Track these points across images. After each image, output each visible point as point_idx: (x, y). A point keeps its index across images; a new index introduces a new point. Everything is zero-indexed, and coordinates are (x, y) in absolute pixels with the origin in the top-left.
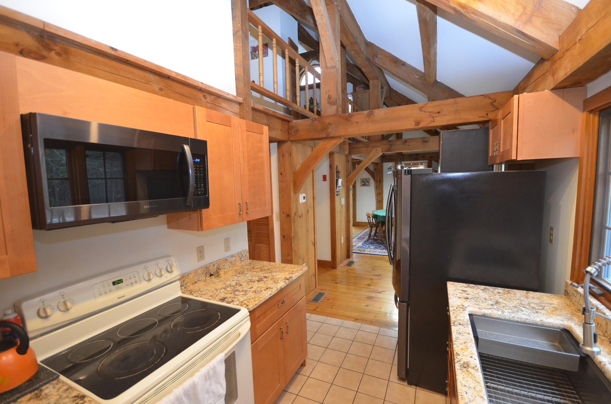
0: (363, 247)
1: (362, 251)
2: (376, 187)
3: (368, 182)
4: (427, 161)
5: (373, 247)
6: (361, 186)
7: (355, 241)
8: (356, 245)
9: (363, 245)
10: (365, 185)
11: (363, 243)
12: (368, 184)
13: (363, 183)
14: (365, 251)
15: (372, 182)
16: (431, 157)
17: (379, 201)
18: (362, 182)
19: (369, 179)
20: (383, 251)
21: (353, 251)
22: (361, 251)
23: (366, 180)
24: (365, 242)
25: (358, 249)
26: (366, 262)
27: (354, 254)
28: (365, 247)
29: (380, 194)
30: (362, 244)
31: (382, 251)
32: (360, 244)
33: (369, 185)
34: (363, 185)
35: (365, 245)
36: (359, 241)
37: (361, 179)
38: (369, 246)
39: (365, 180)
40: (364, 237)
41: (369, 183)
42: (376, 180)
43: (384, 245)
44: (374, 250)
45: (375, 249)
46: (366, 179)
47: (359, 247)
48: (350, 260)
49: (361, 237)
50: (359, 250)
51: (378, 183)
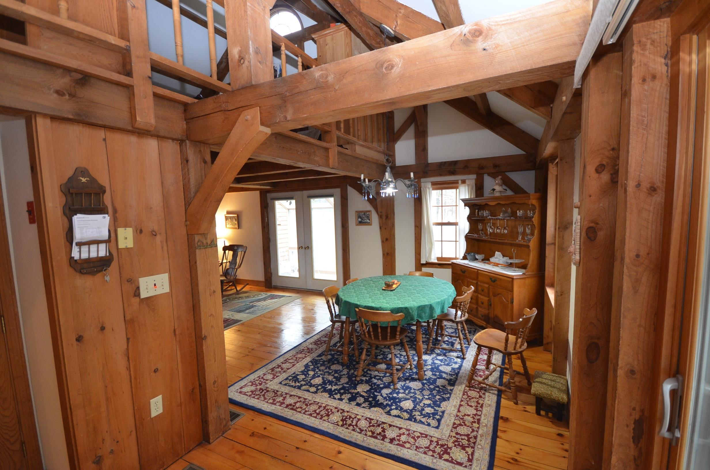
2: (380, 228)
3: (368, 217)
4: (474, 176)
6: (357, 225)
12: (368, 221)
13: (360, 220)
15: (375, 218)
16: (481, 168)
17: (386, 254)
18: (358, 218)
19: (369, 211)
29: (386, 240)
33: (369, 224)
37: (356, 212)
39: (363, 213)
41: (369, 220)
46: (365, 212)
51: (384, 218)
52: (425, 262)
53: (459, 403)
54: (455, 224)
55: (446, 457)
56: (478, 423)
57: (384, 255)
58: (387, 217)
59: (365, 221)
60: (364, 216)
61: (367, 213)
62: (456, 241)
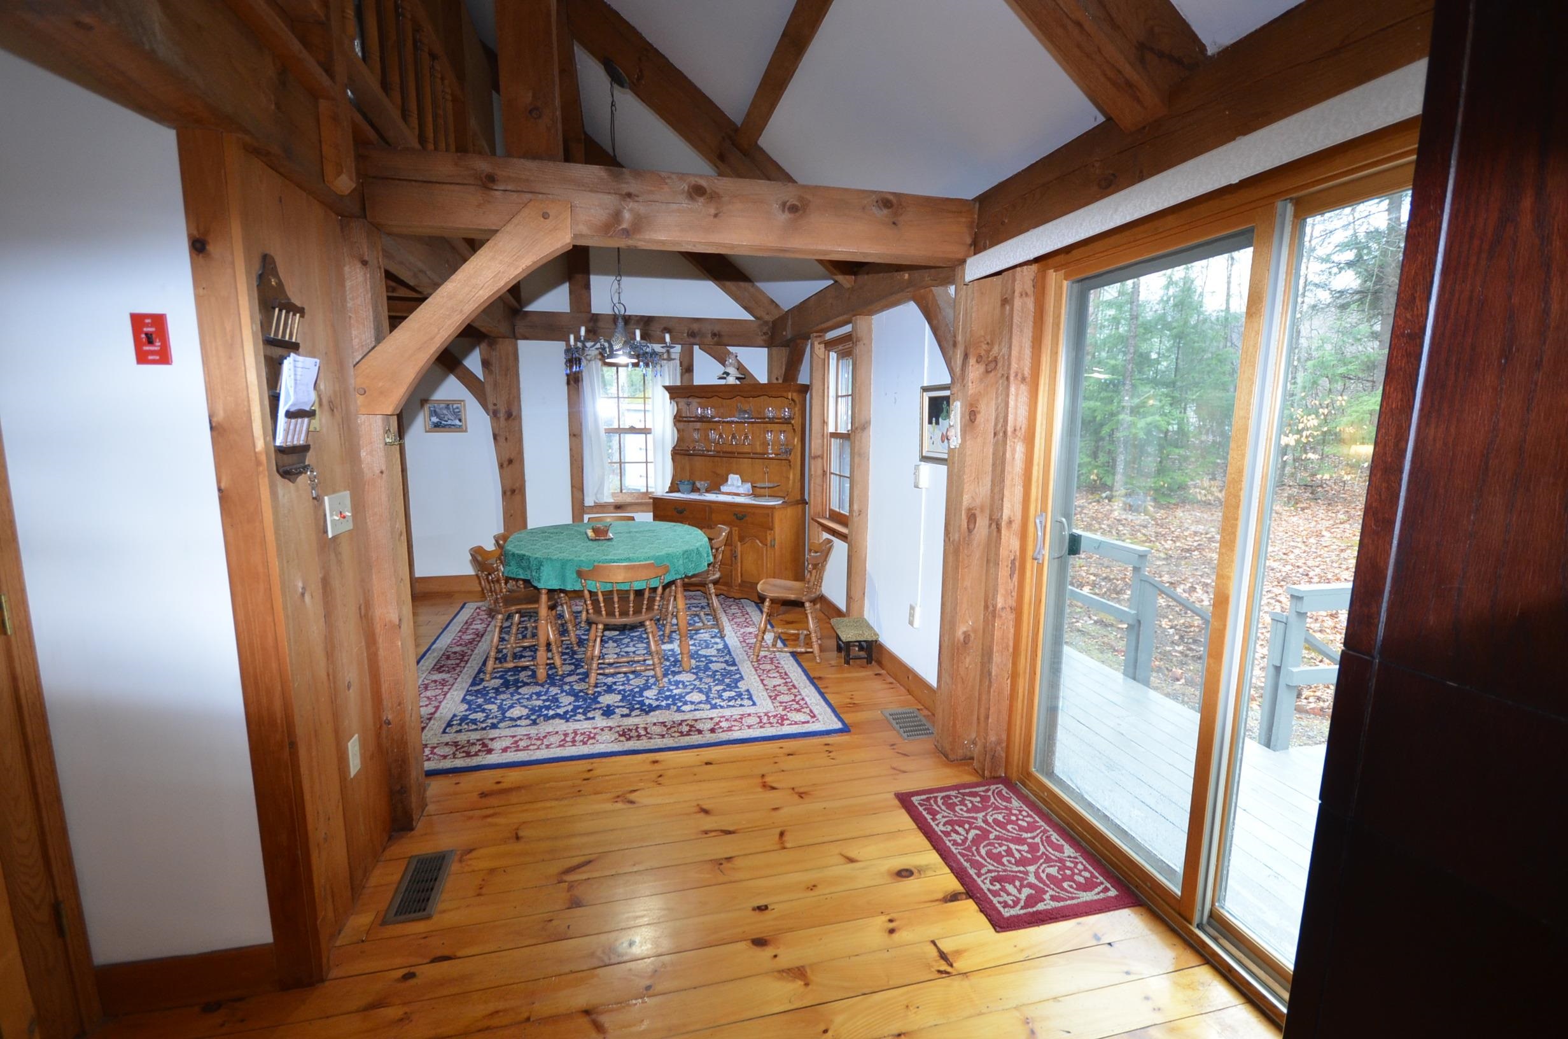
0: (474, 722)
1: (474, 749)
2: (495, 437)
3: (459, 416)
5: (525, 712)
6: (430, 432)
7: (426, 688)
8: (431, 709)
9: (469, 703)
10: (445, 426)
11: (468, 692)
12: (457, 422)
13: (435, 419)
14: (490, 751)
15: (476, 415)
17: (508, 493)
18: (431, 416)
19: (463, 403)
20: (577, 726)
21: (429, 766)
22: (468, 755)
23: (447, 407)
24: (473, 684)
25: (447, 738)
26: (518, 838)
27: (435, 787)
28: (480, 716)
29: (510, 461)
30: (464, 700)
31: (571, 727)
32: (453, 703)
33: (461, 429)
34: (437, 426)
35: (480, 701)
36: (443, 683)
37: (425, 402)
38: (500, 707)
39: (442, 405)
40: (463, 654)
41: (460, 420)
42: (491, 407)
43: (567, 688)
44: (533, 731)
45: (534, 723)
46: (448, 404)
47: (449, 725)
48: (418, 845)
49: (448, 658)
50: (456, 744)
51: (502, 415)
52: (592, 504)
53: (758, 679)
54: (646, 431)
55: (786, 722)
56: (795, 688)
57: (504, 493)
58: (509, 415)
59: (449, 422)
60: (445, 412)
61: (455, 406)
62: (647, 462)
